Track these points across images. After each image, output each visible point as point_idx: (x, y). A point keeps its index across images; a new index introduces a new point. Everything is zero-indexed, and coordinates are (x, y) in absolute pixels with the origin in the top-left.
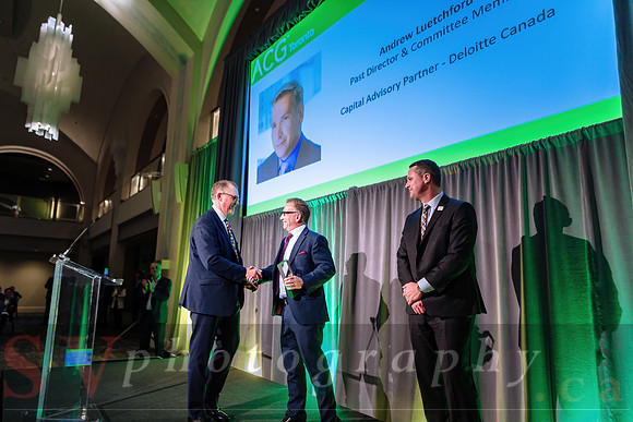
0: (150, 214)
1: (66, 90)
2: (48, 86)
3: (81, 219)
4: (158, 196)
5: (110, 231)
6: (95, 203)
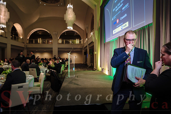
0: (92, 42)
1: (73, 19)
2: (70, 19)
3: (82, 43)
4: (93, 38)
5: (87, 46)
6: (84, 39)
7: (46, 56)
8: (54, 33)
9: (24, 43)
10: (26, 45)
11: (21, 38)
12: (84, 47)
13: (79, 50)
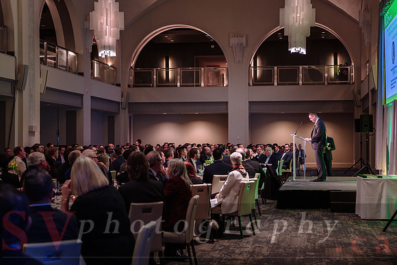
1: (306, 22)
5: (368, 95)
6: (363, 62)
7: (201, 134)
8: (233, 41)
9: (119, 85)
10: (125, 94)
11: (110, 64)
12: (363, 95)
13: (340, 110)
